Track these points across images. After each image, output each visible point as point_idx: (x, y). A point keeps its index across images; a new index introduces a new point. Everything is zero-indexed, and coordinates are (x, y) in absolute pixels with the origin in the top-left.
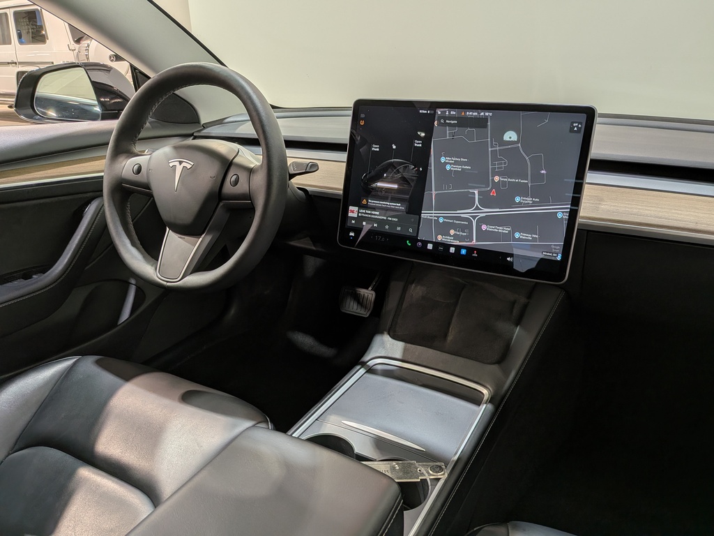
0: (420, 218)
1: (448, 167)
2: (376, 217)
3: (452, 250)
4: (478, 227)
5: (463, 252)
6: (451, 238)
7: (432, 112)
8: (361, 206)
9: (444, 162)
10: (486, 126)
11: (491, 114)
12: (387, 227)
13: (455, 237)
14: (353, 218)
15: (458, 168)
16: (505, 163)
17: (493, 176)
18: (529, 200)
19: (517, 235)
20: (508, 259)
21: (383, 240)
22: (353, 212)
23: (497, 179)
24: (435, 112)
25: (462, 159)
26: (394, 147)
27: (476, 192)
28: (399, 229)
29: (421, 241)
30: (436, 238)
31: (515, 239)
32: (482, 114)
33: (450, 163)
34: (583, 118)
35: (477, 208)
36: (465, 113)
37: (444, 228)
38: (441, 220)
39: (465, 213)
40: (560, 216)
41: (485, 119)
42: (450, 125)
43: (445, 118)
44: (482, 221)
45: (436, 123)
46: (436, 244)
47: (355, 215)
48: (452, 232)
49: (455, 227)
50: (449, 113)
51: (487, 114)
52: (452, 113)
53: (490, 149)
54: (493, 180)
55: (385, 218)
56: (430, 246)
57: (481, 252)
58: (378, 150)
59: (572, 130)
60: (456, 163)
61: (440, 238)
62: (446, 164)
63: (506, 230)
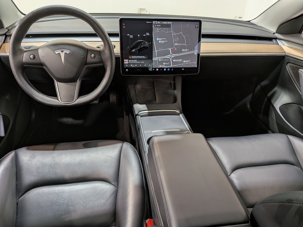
0: (152, 60)
1: (160, 42)
2: (136, 62)
3: (165, 70)
4: (172, 61)
5: (169, 69)
6: (164, 66)
7: (151, 22)
8: (129, 59)
9: (158, 40)
10: (170, 27)
11: (171, 23)
12: (141, 65)
13: (165, 65)
14: (127, 64)
15: (163, 42)
16: (178, 39)
17: (175, 44)
18: (186, 50)
19: (184, 61)
20: (182, 69)
21: (140, 70)
22: (126, 62)
23: (176, 44)
24: (152, 23)
25: (164, 39)
26: (139, 36)
27: (170, 49)
28: (145, 65)
29: (154, 68)
30: (159, 66)
31: (184, 63)
32: (169, 23)
33: (160, 40)
34: (198, 23)
35: (171, 55)
36: (163, 23)
37: (161, 63)
38: (160, 60)
39: (167, 57)
40: (195, 54)
41: (170, 25)
42: (158, 27)
43: (156, 24)
44: (173, 59)
45: (153, 26)
46: (159, 69)
47: (127, 63)
48: (164, 64)
49: (165, 62)
50: (158, 22)
51: (170, 23)
52: (159, 22)
53: (173, 35)
54: (175, 45)
55: (139, 62)
56: (157, 70)
57: (174, 68)
58: (132, 37)
59: (196, 27)
60: (162, 40)
61: (160, 66)
62: (159, 40)
63: (181, 60)
